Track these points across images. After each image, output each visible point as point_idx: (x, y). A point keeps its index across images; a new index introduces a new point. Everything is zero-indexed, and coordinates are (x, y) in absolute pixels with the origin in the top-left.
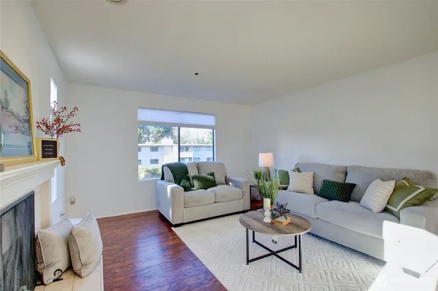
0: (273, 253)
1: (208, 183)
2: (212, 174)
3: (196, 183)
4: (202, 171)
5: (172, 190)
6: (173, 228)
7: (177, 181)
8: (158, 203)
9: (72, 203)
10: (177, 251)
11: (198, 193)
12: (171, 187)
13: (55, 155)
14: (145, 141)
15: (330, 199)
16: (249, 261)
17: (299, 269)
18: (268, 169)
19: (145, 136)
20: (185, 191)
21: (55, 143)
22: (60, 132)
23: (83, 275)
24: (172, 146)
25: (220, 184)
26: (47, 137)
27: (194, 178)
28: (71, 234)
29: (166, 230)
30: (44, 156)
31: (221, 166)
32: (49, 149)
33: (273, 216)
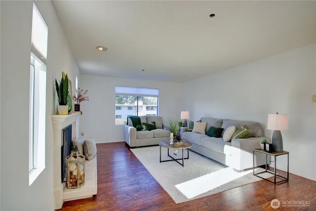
0: (174, 160)
1: (151, 127)
2: (154, 123)
3: (144, 127)
4: (148, 121)
5: (131, 130)
6: (131, 149)
7: (135, 126)
8: (125, 138)
9: (82, 135)
10: (133, 161)
11: (145, 132)
12: (130, 128)
13: (79, 110)
14: (124, 103)
15: (211, 136)
16: (161, 162)
17: (183, 165)
18: (186, 120)
19: (125, 99)
20: (137, 130)
21: (79, 105)
22: (80, 100)
23: (89, 159)
24: (142, 106)
25: (159, 128)
26: (76, 103)
27: (143, 124)
28: (85, 142)
29: (127, 149)
30: (75, 111)
31: (161, 118)
32: (77, 108)
33: (175, 142)
